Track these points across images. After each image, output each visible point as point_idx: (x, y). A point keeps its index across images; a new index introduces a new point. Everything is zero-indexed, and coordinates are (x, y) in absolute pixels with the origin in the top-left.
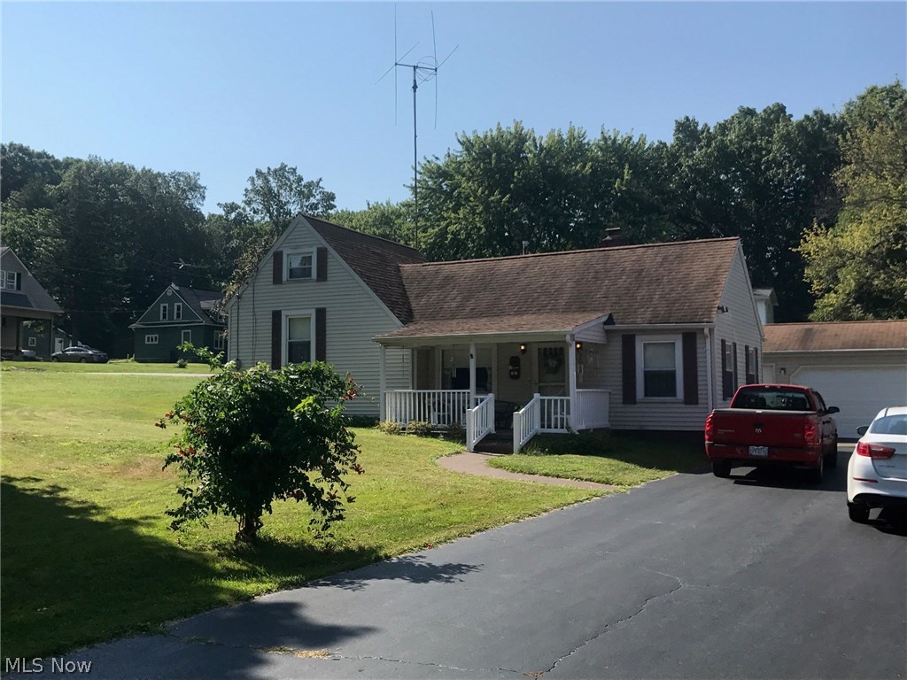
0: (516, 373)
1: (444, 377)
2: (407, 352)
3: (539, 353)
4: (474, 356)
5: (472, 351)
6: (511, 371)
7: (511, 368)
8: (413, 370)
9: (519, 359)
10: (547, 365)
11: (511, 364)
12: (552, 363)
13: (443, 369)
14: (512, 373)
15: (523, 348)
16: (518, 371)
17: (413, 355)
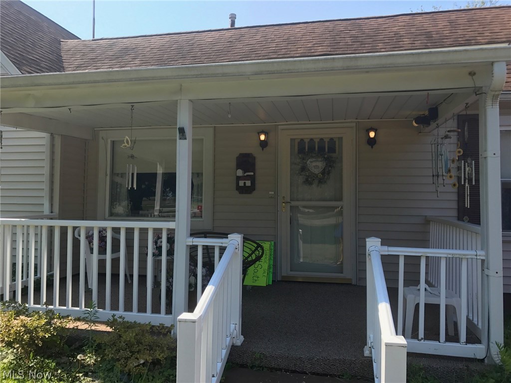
0: (248, 183)
1: (114, 199)
2: (38, 139)
3: (292, 147)
4: (189, 132)
5: (184, 119)
6: (239, 178)
7: (240, 173)
8: (52, 175)
9: (254, 158)
10: (304, 169)
11: (239, 166)
12: (316, 165)
13: (113, 173)
14: (241, 183)
15: (263, 137)
16: (253, 179)
17: (53, 146)
